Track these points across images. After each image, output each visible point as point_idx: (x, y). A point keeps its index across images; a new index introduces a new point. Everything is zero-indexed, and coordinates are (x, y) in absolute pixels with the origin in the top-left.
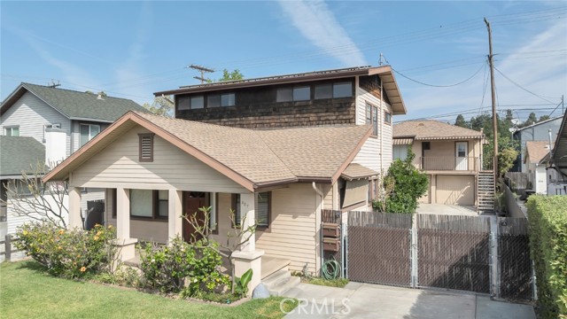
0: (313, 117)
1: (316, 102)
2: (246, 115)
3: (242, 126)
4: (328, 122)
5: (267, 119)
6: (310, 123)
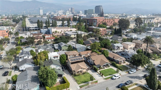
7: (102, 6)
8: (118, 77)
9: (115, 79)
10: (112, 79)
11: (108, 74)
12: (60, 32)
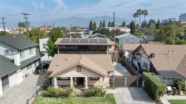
0: (97, 52)
1: (98, 49)
2: (80, 51)
3: (79, 53)
4: (101, 53)
5: (86, 52)
6: (97, 54)
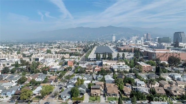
7: (184, 32)
8: (114, 102)
9: (111, 103)
10: (110, 103)
11: (111, 100)
12: (109, 65)
